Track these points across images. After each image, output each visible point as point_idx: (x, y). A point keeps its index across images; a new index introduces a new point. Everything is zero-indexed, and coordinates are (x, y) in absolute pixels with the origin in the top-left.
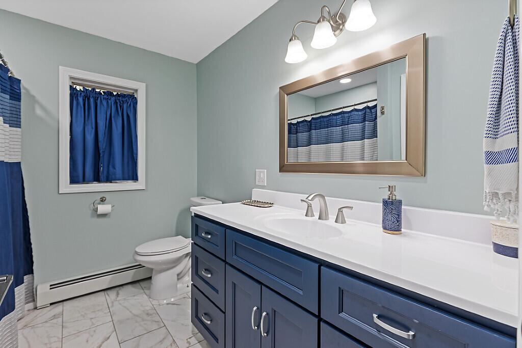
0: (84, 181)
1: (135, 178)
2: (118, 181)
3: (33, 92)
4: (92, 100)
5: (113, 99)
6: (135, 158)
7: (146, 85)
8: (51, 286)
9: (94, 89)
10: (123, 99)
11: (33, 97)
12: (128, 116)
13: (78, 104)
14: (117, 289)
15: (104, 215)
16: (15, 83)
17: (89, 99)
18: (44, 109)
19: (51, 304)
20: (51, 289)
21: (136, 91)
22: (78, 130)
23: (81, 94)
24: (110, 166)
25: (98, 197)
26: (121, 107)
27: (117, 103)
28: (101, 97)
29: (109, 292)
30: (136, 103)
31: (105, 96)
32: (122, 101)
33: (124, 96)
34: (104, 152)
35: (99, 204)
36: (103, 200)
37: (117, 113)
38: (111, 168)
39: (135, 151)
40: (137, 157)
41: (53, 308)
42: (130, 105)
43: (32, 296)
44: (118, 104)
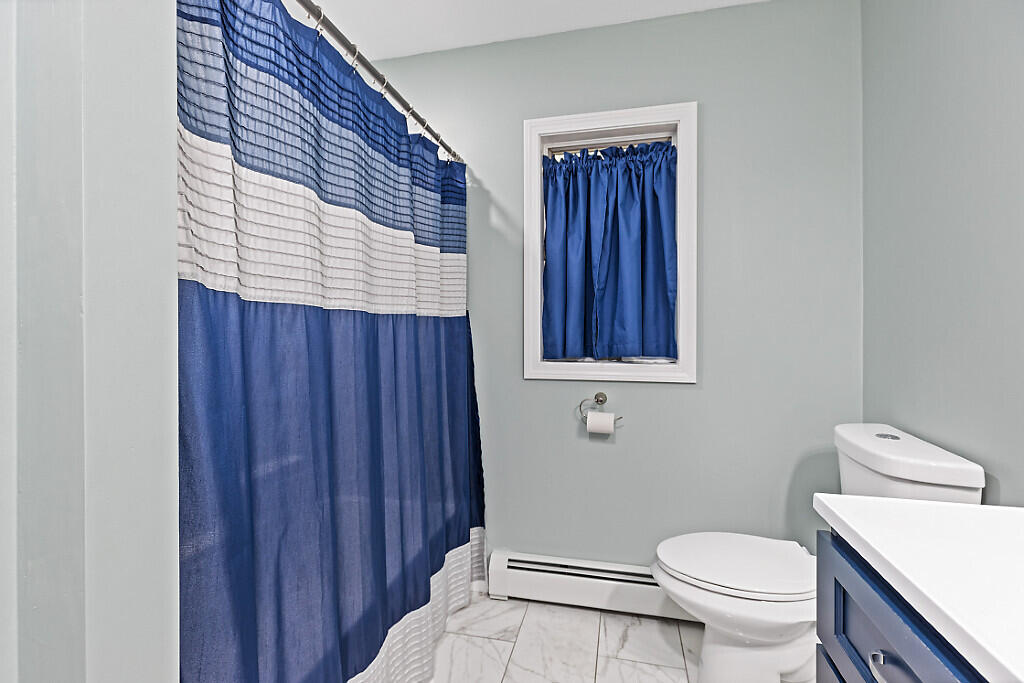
0: (565, 356)
1: (670, 352)
2: (635, 359)
3: (487, 185)
4: (580, 175)
5: (621, 162)
6: (671, 301)
7: (699, 107)
8: (510, 560)
9: (584, 151)
10: (645, 158)
11: (487, 193)
12: (655, 197)
13: (556, 190)
14: (628, 620)
15: (600, 436)
16: (458, 171)
17: (575, 176)
18: (503, 213)
19: (510, 598)
20: (509, 567)
21: (674, 129)
22: (556, 245)
23: (561, 167)
24: (616, 323)
25: (591, 393)
26: (638, 177)
27: (631, 170)
28: (597, 165)
29: (610, 620)
30: (675, 160)
31: (607, 162)
32: (642, 162)
33: (645, 149)
34: (604, 289)
35: (593, 408)
36: (600, 400)
37: (629, 194)
38: (617, 328)
39: (670, 284)
40: (675, 298)
41: (512, 609)
42: (660, 167)
43: (481, 569)
44: (633, 172)
